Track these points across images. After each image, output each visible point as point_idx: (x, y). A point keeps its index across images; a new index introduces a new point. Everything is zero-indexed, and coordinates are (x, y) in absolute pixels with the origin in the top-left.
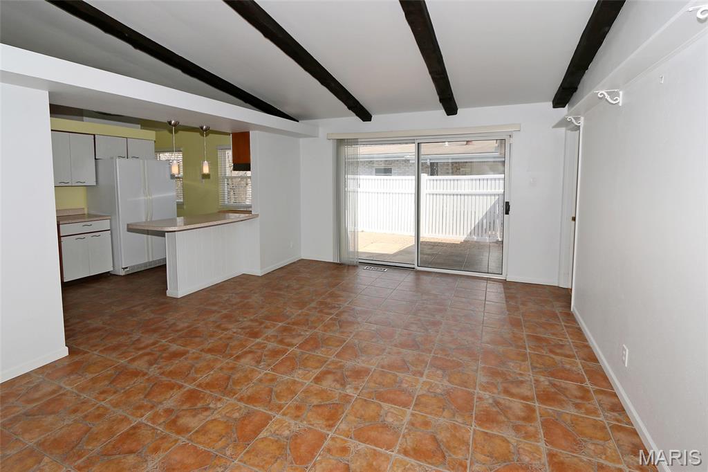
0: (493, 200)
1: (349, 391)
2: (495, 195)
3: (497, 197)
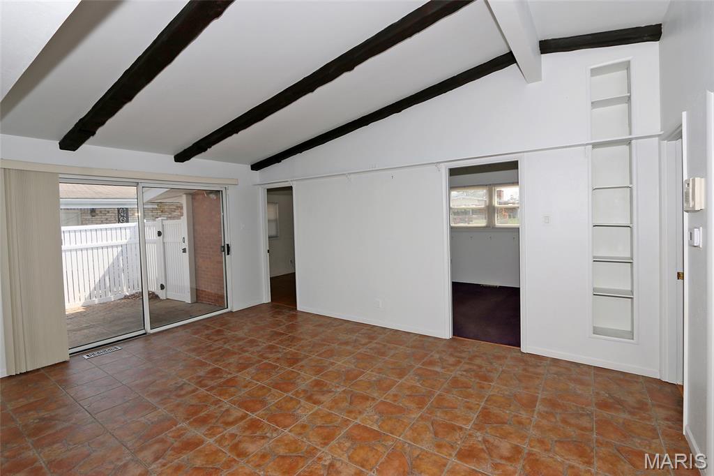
0: (116, 251)
2: (117, 246)
3: (120, 249)
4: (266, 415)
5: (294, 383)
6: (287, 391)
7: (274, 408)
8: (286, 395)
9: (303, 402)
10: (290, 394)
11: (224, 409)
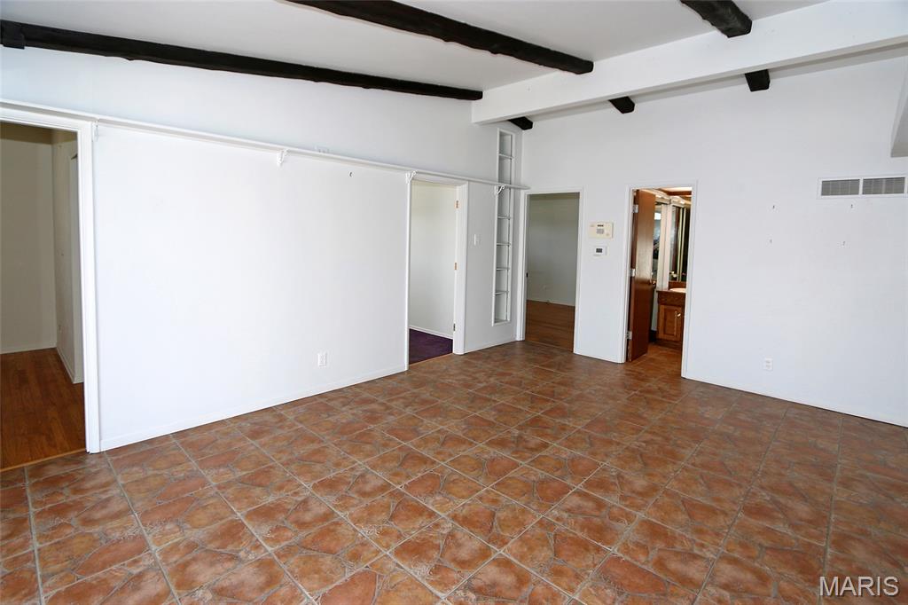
1: (516, 433)
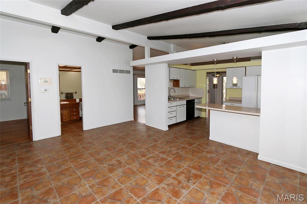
4: (139, 159)
5: (124, 173)
6: (129, 168)
7: (136, 161)
8: (130, 166)
9: (123, 162)
10: (128, 166)
11: (157, 163)
